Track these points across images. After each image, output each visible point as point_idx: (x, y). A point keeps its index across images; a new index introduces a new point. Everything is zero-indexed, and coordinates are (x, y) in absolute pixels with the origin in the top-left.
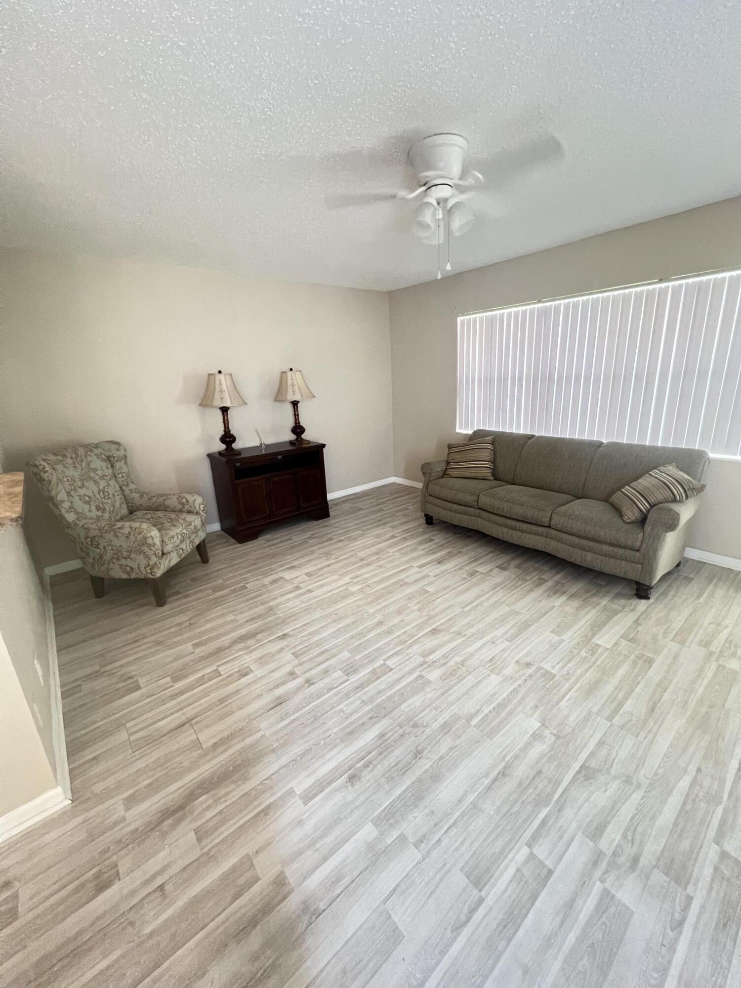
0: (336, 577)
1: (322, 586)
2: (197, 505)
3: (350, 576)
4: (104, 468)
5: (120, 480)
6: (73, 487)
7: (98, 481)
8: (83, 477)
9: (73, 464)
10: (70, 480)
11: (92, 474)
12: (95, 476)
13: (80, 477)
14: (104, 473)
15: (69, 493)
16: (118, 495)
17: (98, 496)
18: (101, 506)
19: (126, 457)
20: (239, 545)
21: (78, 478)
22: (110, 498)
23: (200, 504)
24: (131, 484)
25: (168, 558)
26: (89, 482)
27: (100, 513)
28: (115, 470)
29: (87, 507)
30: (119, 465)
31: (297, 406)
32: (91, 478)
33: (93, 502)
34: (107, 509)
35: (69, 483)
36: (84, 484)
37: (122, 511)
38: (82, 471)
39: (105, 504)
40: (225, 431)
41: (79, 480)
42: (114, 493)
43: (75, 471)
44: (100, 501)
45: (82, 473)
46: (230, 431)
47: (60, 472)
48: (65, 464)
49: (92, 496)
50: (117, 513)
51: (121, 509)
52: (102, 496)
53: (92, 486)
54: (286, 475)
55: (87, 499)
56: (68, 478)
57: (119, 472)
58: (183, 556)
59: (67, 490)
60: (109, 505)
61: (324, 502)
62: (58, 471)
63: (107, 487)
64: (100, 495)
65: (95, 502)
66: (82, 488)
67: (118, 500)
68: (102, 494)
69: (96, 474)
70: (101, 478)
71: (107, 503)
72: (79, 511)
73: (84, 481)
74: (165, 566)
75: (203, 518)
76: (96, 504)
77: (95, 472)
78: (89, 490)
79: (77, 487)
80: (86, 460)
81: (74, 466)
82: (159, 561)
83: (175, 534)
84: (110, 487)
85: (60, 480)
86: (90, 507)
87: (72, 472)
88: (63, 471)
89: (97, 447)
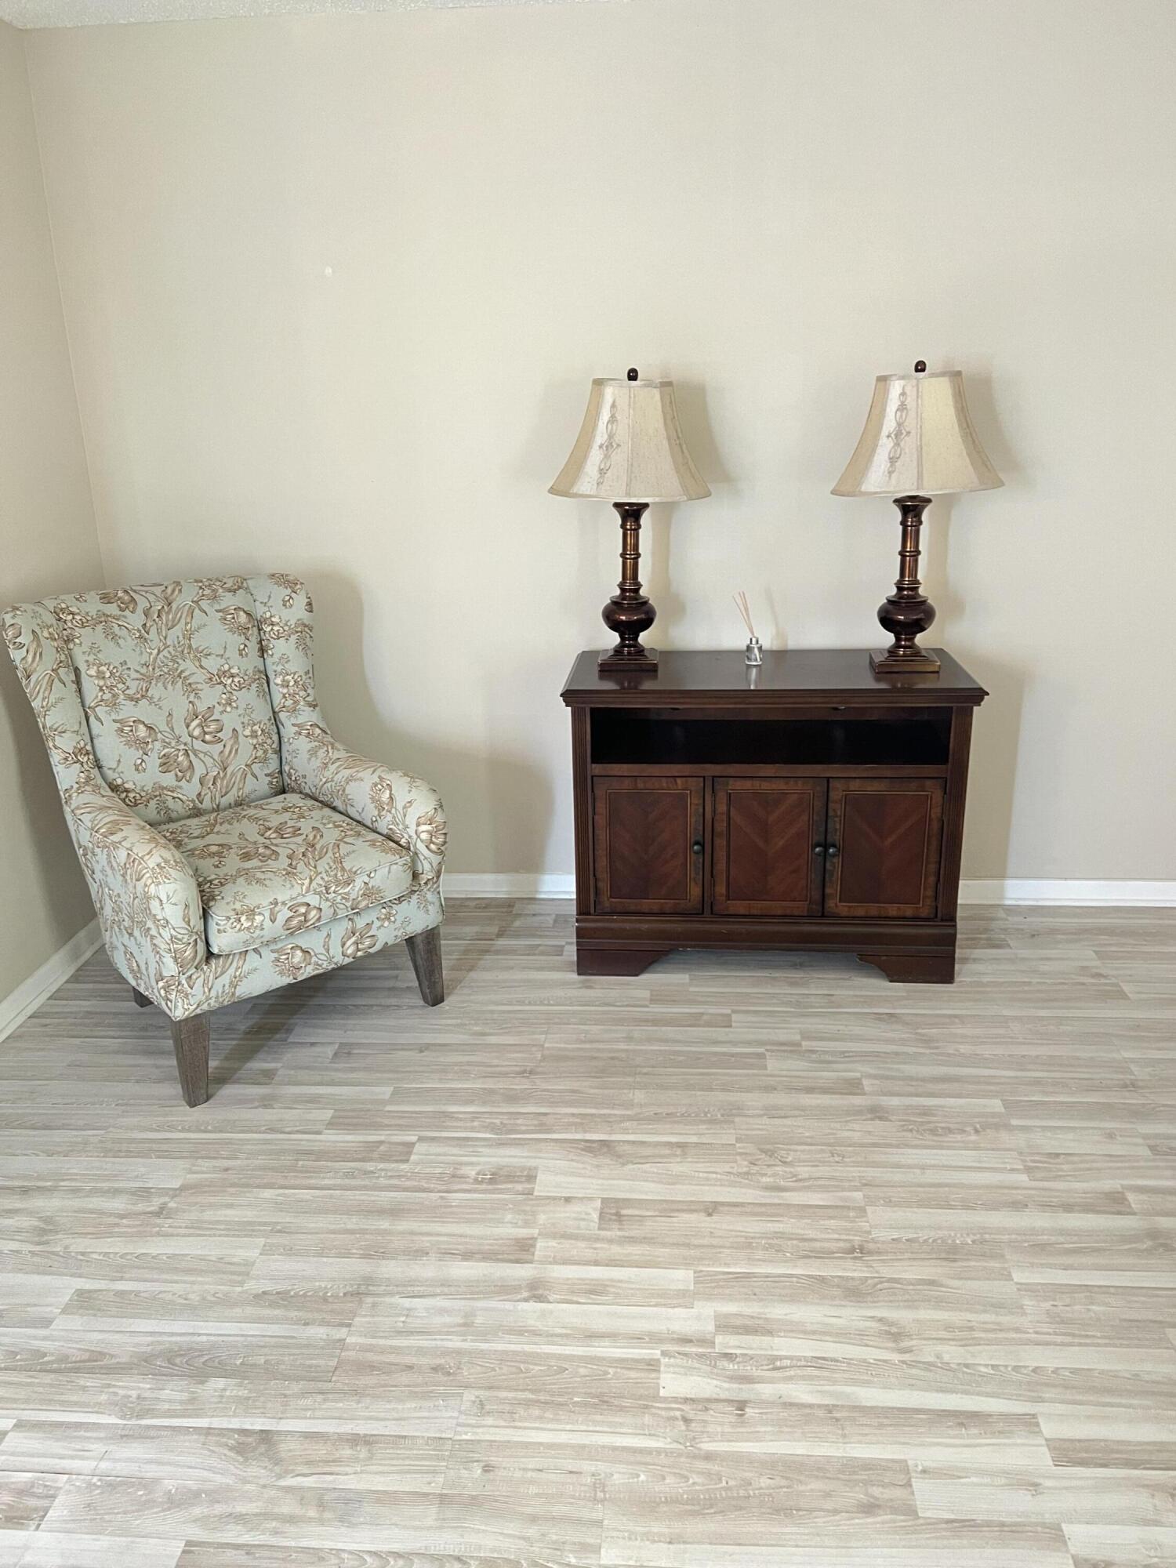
0: (681, 1277)
1: (595, 1290)
2: (411, 821)
3: (731, 1308)
4: (232, 653)
5: (278, 693)
6: (107, 696)
7: (199, 686)
8: (157, 670)
9: (139, 631)
10: (108, 675)
11: (188, 666)
12: (196, 670)
13: (144, 670)
14: (226, 667)
15: (93, 709)
16: (254, 735)
17: (180, 729)
18: (180, 759)
19: (306, 629)
20: (575, 976)
21: (137, 672)
22: (220, 740)
23: (422, 820)
24: (307, 708)
25: (231, 971)
26: (169, 686)
27: (168, 780)
28: (269, 661)
29: (133, 755)
30: (281, 647)
31: (915, 517)
32: (179, 676)
33: (158, 745)
34: (199, 770)
35: (102, 683)
36: (147, 691)
37: (250, 785)
38: (158, 654)
39: (196, 755)
40: (621, 586)
41: (138, 676)
42: (239, 729)
43: (138, 651)
44: (182, 747)
45: (155, 659)
46: (639, 589)
47: (85, 648)
48: (116, 628)
49: (163, 726)
50: (227, 787)
51: (249, 776)
52: (196, 733)
53: (175, 700)
54: (787, 783)
55: (143, 735)
56: (104, 668)
57: (279, 668)
58: (308, 971)
59: (90, 701)
60: (209, 761)
61: (942, 920)
62: (81, 644)
63: (221, 708)
64: (191, 728)
65: (166, 745)
66: (137, 701)
67: (246, 746)
68: (198, 725)
69: (201, 666)
70: (211, 679)
71: (205, 754)
72: (108, 762)
73: (154, 682)
74: (213, 993)
75: (427, 866)
76: (166, 750)
77: (199, 660)
78: (160, 708)
79: (122, 697)
80: (187, 624)
81: (141, 637)
82: (189, 974)
83: (265, 903)
84: (232, 708)
85: (77, 671)
86: (145, 757)
87: (126, 653)
88: (94, 648)
89: (240, 588)
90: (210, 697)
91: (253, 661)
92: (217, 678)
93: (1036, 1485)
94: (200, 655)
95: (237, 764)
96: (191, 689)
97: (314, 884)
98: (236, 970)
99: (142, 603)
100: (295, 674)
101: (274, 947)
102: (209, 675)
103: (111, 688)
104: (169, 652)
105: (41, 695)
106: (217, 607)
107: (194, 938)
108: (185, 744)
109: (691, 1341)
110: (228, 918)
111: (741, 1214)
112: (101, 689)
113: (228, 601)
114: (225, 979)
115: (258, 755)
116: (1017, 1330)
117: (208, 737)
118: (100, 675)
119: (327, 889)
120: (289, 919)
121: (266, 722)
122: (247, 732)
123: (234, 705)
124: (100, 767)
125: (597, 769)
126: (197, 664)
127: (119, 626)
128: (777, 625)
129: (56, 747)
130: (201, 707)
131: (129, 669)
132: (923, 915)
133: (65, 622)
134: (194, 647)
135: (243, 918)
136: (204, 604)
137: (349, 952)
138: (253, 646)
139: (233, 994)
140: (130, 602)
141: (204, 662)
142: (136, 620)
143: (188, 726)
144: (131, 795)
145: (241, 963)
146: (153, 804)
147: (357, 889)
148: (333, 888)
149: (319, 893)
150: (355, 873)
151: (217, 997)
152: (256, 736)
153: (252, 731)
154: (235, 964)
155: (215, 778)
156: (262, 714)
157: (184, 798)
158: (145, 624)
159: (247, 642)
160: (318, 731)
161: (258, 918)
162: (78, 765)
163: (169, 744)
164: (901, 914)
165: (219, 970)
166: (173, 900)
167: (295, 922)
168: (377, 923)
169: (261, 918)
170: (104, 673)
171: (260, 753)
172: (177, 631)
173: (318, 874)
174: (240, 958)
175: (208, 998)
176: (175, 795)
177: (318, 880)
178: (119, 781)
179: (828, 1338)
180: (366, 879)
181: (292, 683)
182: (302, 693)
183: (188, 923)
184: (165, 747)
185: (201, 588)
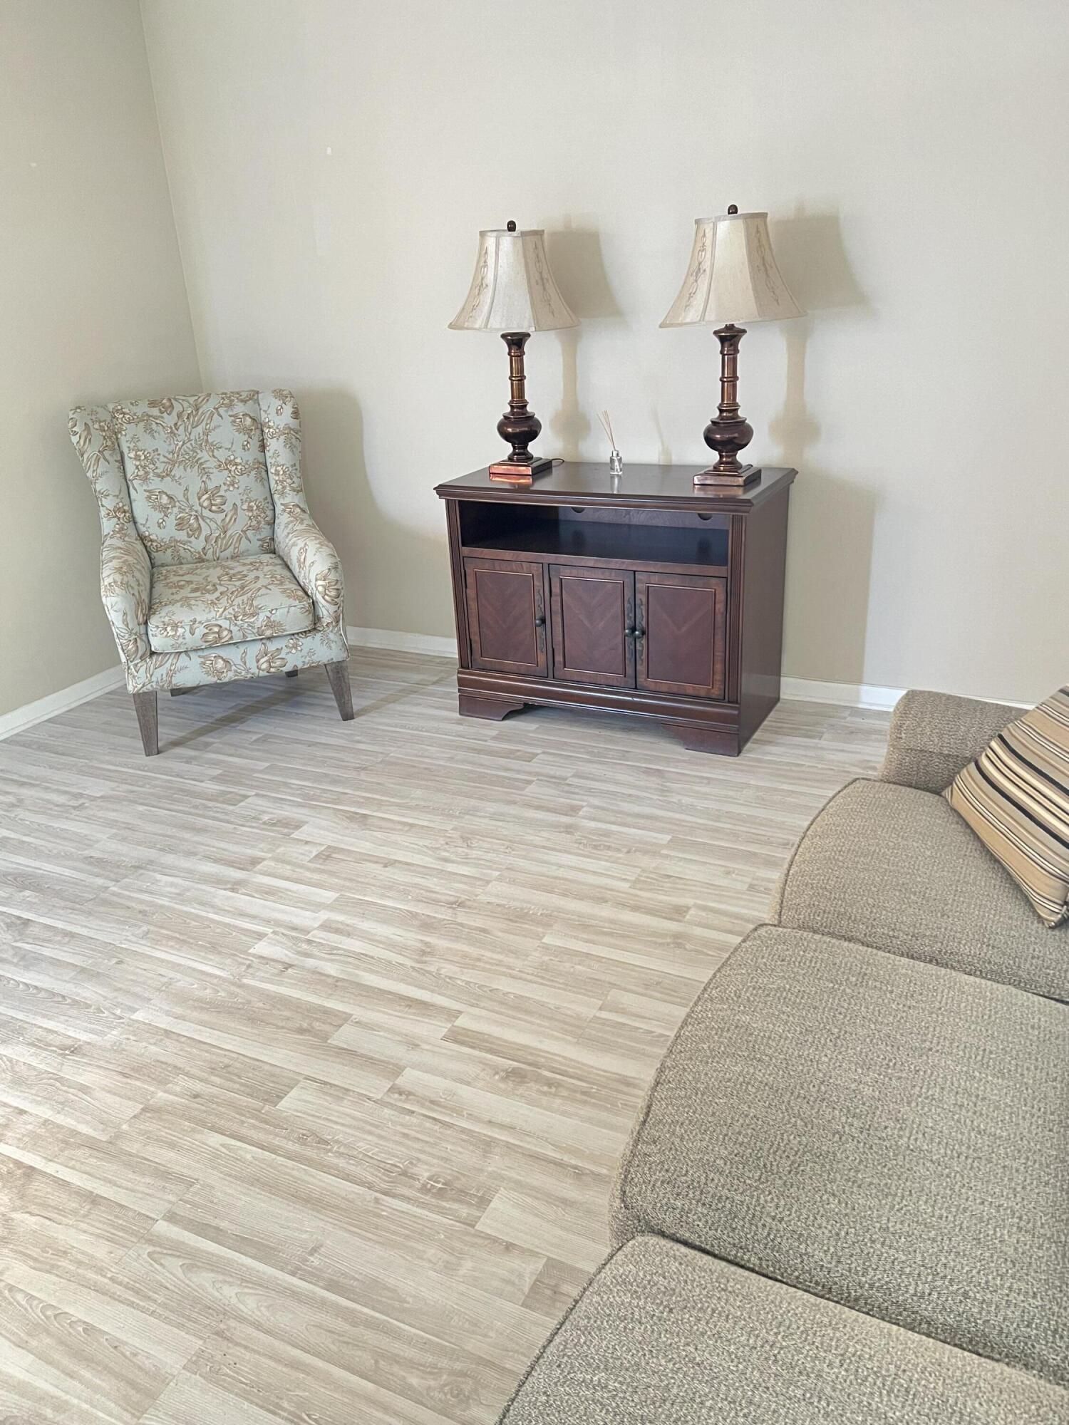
4: (238, 448)
5: (273, 480)
6: (141, 473)
7: (211, 471)
8: (180, 457)
9: (171, 428)
10: (143, 457)
11: (204, 455)
12: (209, 458)
13: (170, 456)
14: (232, 457)
15: (131, 481)
16: (250, 509)
17: (194, 500)
18: (192, 522)
19: (292, 432)
20: (457, 715)
21: (165, 457)
22: (223, 511)
23: (319, 577)
24: (291, 492)
25: (168, 665)
26: (188, 469)
27: (182, 535)
28: (268, 454)
29: (158, 516)
30: (274, 445)
31: (731, 345)
32: (197, 462)
33: (175, 510)
34: (205, 531)
35: (138, 463)
36: (171, 471)
37: (244, 545)
38: (183, 445)
39: (204, 520)
40: (511, 404)
41: (166, 460)
42: (239, 503)
43: (168, 443)
44: (194, 513)
45: (180, 449)
46: (526, 406)
47: (128, 438)
48: (154, 426)
49: (181, 497)
50: (226, 545)
51: (244, 539)
52: (206, 504)
53: (194, 481)
54: (603, 574)
55: (165, 502)
56: (140, 453)
57: (273, 461)
58: (228, 676)
59: (129, 476)
60: (213, 525)
61: (729, 702)
62: (125, 435)
63: (226, 488)
64: (201, 500)
65: (182, 510)
66: (163, 477)
67: (243, 519)
68: (207, 499)
69: (214, 456)
70: (220, 466)
71: (211, 520)
72: (140, 520)
73: (177, 465)
74: (154, 679)
75: (325, 613)
76: (181, 515)
77: (213, 451)
78: (180, 484)
79: (152, 474)
80: (207, 424)
81: (172, 432)
82: (136, 662)
83: (186, 621)
84: (234, 488)
85: (122, 454)
86: (165, 518)
87: (160, 444)
88: (135, 438)
89: (250, 399)
90: (218, 478)
91: (252, 454)
92: (225, 465)
93: (417, 1045)
94: (213, 448)
95: (234, 530)
96: (204, 472)
97: (226, 612)
98: (171, 665)
99: (178, 408)
100: (283, 465)
101: (200, 653)
102: (218, 463)
103: (144, 467)
104: (191, 444)
105: (91, 469)
106: (231, 413)
107: (134, 637)
108: (196, 511)
109: (296, 929)
110: (157, 627)
111: (409, 870)
112: (137, 468)
113: (240, 408)
114: (163, 670)
115: (252, 524)
116: (509, 967)
117: (214, 508)
118: (137, 458)
119: (236, 617)
120: (205, 635)
121: (262, 500)
122: (245, 507)
123: (236, 486)
124: (135, 523)
125: (466, 551)
126: (211, 454)
127: (157, 423)
128: (663, 445)
129: (103, 506)
130: (211, 486)
131: (159, 455)
132: (714, 696)
133: (117, 419)
134: (210, 441)
135: (169, 629)
136: (222, 411)
137: (264, 666)
138: (255, 443)
139: (170, 682)
140: (170, 407)
141: (216, 452)
142: (170, 420)
143: (199, 499)
144: (155, 544)
145: (175, 661)
146: (169, 551)
147: (260, 620)
148: (241, 617)
149: (230, 619)
150: (260, 609)
151: (157, 682)
152: (252, 510)
153: (249, 506)
154: (170, 661)
155: (217, 538)
156: (258, 493)
157: (192, 550)
158: (176, 424)
159: (249, 440)
160: (298, 510)
161: (180, 631)
162: (116, 519)
163: (184, 510)
164: (696, 693)
165: (158, 663)
166: (115, 608)
167: (211, 637)
168: (285, 650)
169: (183, 630)
170: (140, 456)
171: (254, 523)
172: (200, 429)
173: (231, 606)
174: (174, 657)
175: (150, 682)
176: (186, 547)
177: (231, 610)
178: (147, 534)
179: (381, 946)
180: (269, 615)
181: (281, 473)
182: (289, 481)
183: (127, 625)
184: (180, 512)
185: (223, 398)
